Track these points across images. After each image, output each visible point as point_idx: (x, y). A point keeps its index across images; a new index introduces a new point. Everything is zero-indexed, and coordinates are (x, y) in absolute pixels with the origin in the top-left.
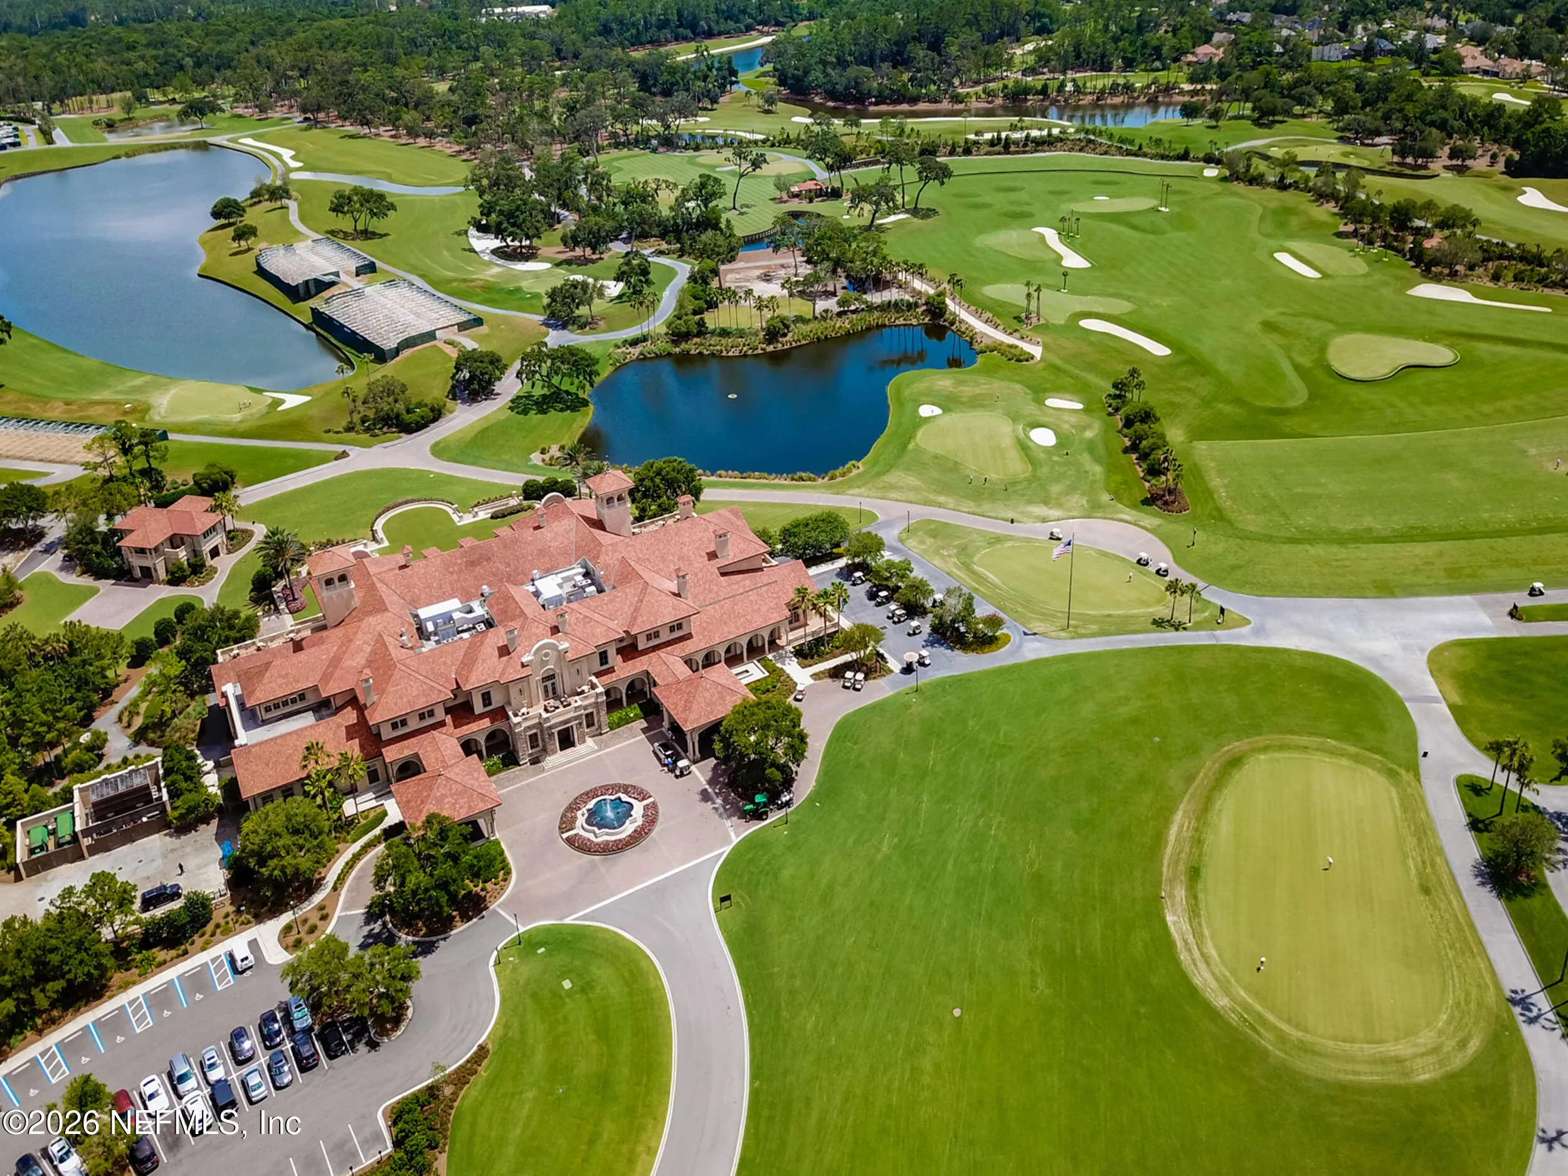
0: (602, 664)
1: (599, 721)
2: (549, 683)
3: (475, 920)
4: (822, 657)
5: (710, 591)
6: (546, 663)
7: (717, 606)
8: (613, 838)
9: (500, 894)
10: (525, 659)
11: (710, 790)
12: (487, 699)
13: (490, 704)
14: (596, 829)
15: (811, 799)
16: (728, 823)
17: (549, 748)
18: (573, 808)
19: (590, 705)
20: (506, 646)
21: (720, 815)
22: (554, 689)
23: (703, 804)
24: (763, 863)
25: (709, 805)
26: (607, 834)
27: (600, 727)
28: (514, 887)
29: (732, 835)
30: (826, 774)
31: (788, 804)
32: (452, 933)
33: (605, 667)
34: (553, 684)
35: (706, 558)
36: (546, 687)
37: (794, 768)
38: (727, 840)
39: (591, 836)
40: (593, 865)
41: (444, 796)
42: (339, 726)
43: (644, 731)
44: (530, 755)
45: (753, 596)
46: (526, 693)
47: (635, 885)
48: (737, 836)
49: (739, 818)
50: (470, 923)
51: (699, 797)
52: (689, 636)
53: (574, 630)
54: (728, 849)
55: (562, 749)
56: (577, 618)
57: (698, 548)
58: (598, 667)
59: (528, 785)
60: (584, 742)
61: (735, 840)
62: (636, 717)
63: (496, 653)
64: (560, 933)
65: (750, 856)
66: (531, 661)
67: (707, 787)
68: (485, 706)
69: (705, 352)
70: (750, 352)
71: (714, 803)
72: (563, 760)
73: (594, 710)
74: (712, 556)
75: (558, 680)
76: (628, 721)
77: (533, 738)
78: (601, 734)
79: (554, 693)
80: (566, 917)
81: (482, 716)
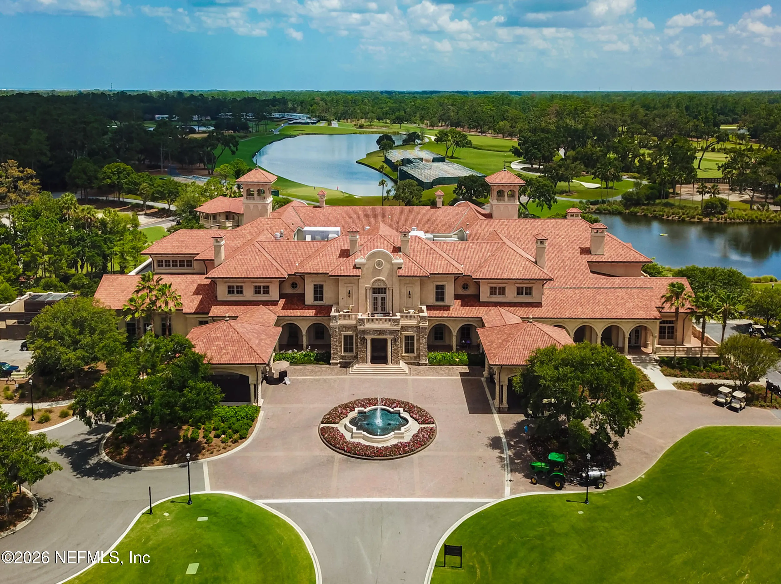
0: (437, 300)
1: (418, 349)
2: (379, 296)
3: (175, 465)
4: (693, 374)
5: (574, 278)
6: (379, 272)
7: (577, 291)
8: (367, 443)
9: (219, 452)
10: (358, 261)
11: (504, 440)
12: (318, 292)
13: (321, 299)
14: (354, 428)
15: (632, 489)
16: (508, 476)
17: (361, 355)
18: (350, 407)
19: (412, 327)
20: (348, 250)
21: (503, 467)
22: (383, 304)
23: (489, 449)
24: (532, 534)
25: (496, 453)
26: (364, 438)
27: (418, 356)
28: (240, 451)
29: (507, 490)
30: (663, 471)
31: (596, 482)
32: (145, 468)
33: (440, 303)
34: (383, 299)
35: (579, 251)
36: (375, 299)
37: (614, 438)
38: (499, 491)
39: (348, 435)
40: (330, 461)
41: (218, 338)
42: (193, 282)
43: (462, 374)
44: (343, 357)
45: (620, 293)
46: (355, 297)
47: (359, 496)
48: (511, 493)
49: (526, 476)
50: (170, 466)
51: (487, 442)
52: (538, 305)
53: (415, 255)
54: (492, 502)
55: (372, 362)
56: (422, 248)
57: (572, 242)
58: (432, 299)
59: (325, 380)
60: (398, 363)
61: (508, 495)
62: (461, 363)
63: (338, 253)
64: (240, 511)
65: (519, 519)
66: (364, 264)
67: (502, 436)
68: (316, 299)
69: (649, 215)
70: (687, 219)
71: (502, 452)
72: (370, 371)
73: (415, 334)
74: (585, 251)
75: (388, 296)
76: (452, 363)
77: (348, 340)
78: (419, 364)
79: (383, 309)
80: (261, 497)
81: (309, 307)
